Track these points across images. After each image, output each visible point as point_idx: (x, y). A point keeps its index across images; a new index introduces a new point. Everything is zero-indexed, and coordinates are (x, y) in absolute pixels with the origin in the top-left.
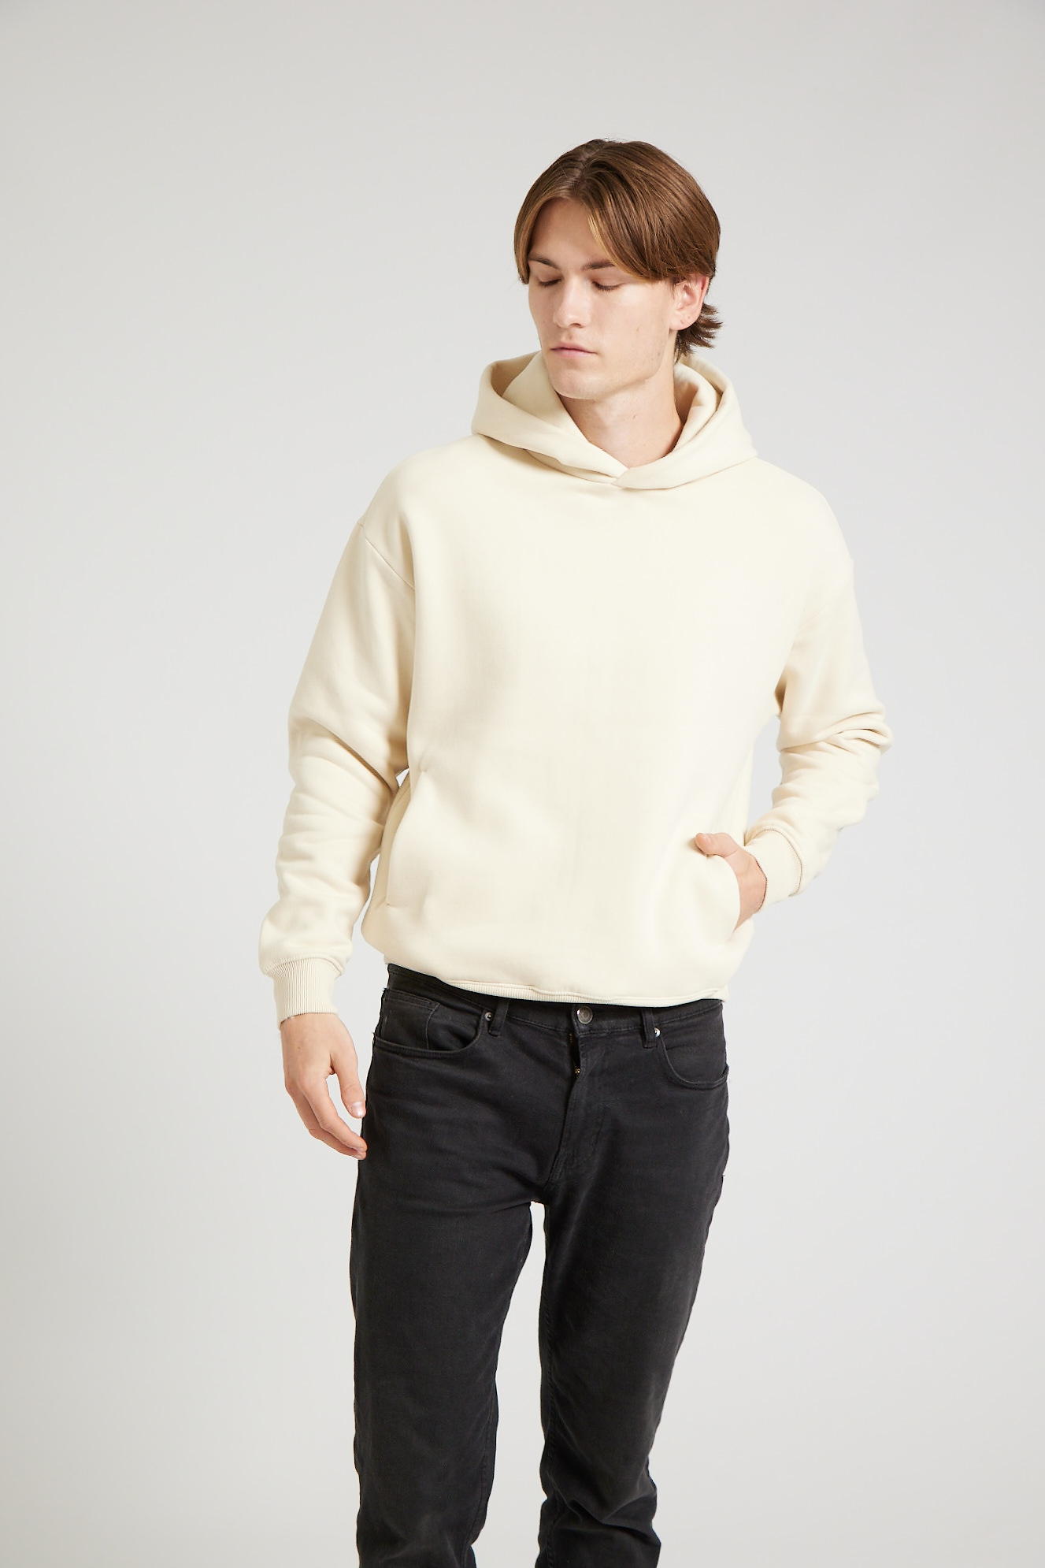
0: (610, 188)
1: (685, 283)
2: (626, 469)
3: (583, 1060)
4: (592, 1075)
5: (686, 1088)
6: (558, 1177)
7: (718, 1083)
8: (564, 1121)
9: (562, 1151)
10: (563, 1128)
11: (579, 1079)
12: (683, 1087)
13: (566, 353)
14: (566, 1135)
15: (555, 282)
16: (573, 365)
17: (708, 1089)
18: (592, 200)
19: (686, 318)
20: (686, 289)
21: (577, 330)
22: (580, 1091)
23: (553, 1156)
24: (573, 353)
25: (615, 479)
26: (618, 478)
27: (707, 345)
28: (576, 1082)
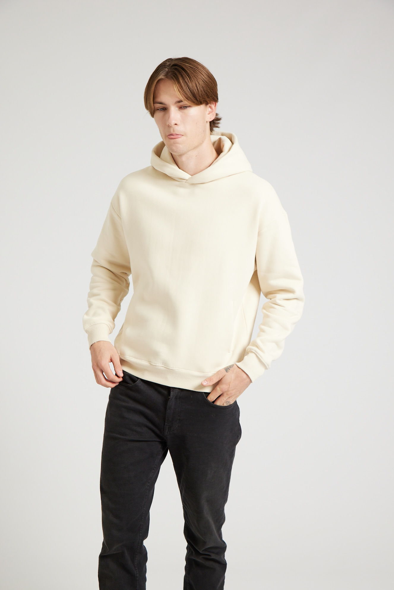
0: (180, 73)
1: (209, 105)
2: (191, 176)
3: (172, 393)
4: (176, 398)
8: (166, 415)
11: (170, 399)
15: (165, 109)
18: (174, 78)
19: (212, 118)
20: (210, 107)
21: (176, 126)
22: (172, 403)
25: (186, 181)
26: (187, 180)
27: (217, 127)
28: (169, 400)
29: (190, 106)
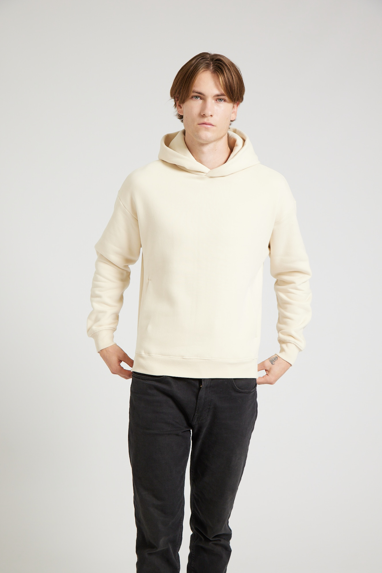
3: (203, 382)
4: (207, 387)
5: (241, 393)
6: (195, 423)
7: (252, 390)
8: (197, 404)
9: (196, 414)
10: (196, 406)
11: (201, 388)
12: (240, 392)
13: (205, 125)
14: (197, 409)
15: (203, 100)
16: (207, 129)
17: (249, 393)
21: (210, 118)
22: (202, 393)
23: (193, 415)
24: (208, 125)
28: (201, 390)
29: (225, 101)
